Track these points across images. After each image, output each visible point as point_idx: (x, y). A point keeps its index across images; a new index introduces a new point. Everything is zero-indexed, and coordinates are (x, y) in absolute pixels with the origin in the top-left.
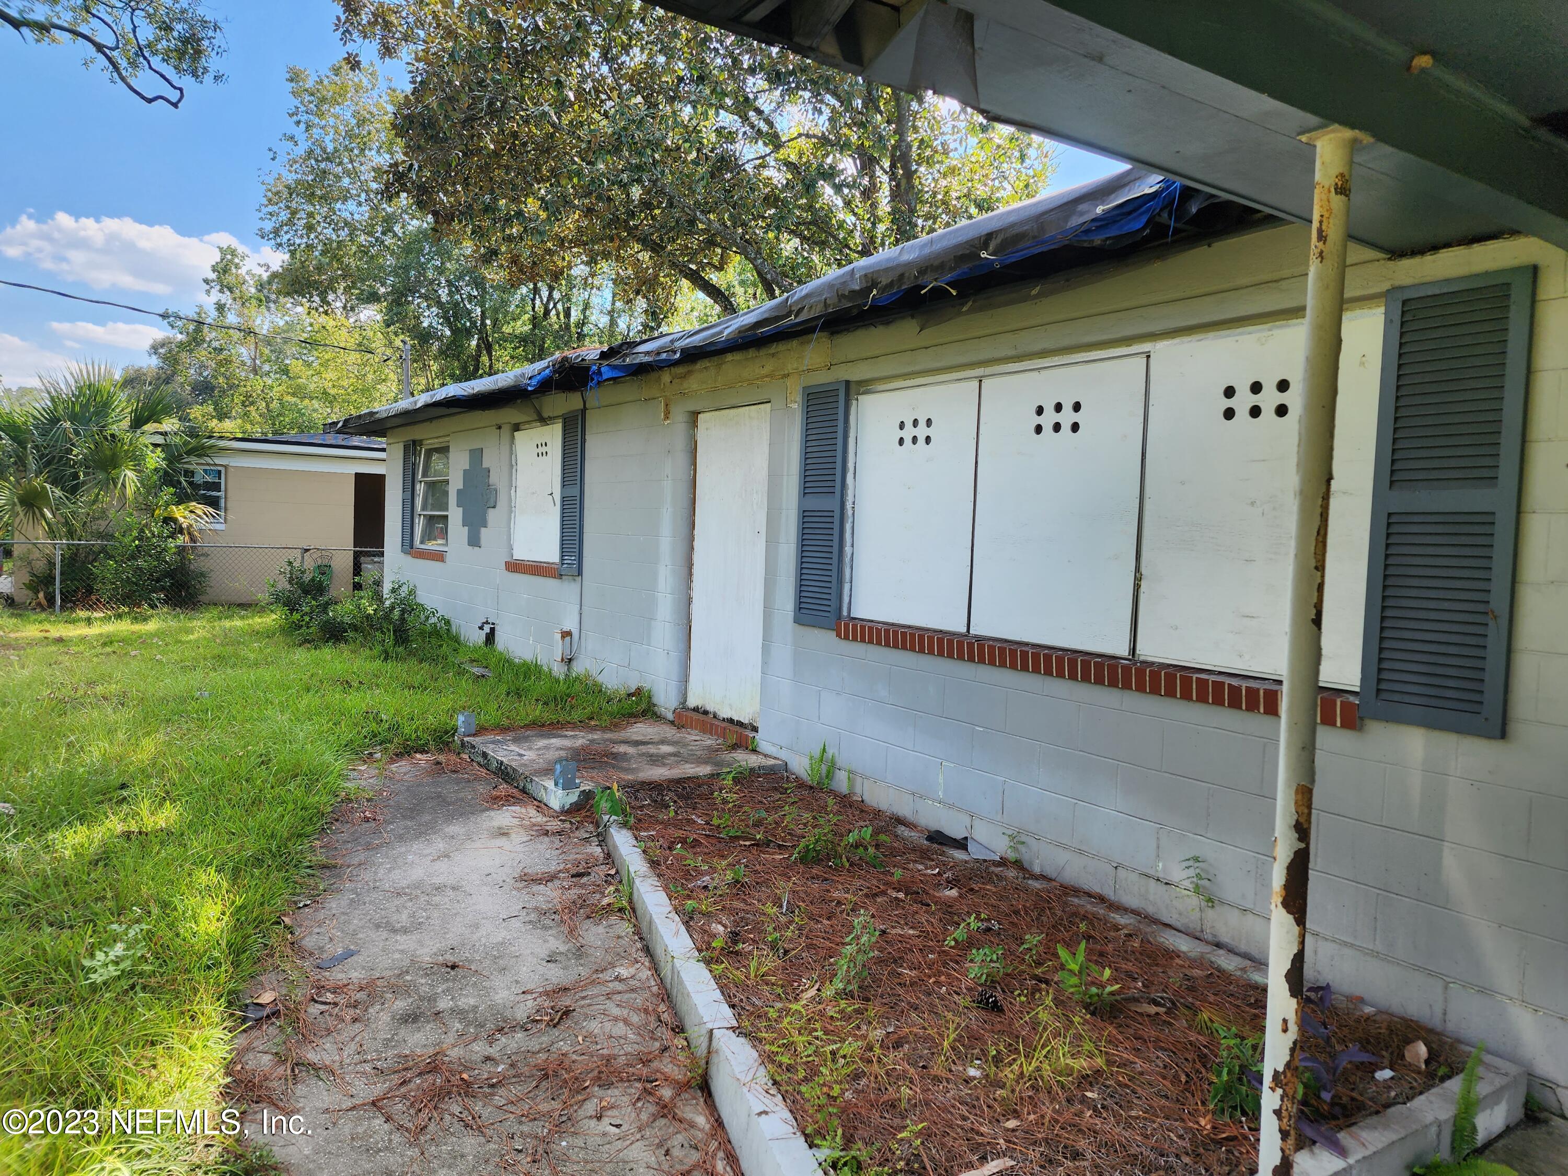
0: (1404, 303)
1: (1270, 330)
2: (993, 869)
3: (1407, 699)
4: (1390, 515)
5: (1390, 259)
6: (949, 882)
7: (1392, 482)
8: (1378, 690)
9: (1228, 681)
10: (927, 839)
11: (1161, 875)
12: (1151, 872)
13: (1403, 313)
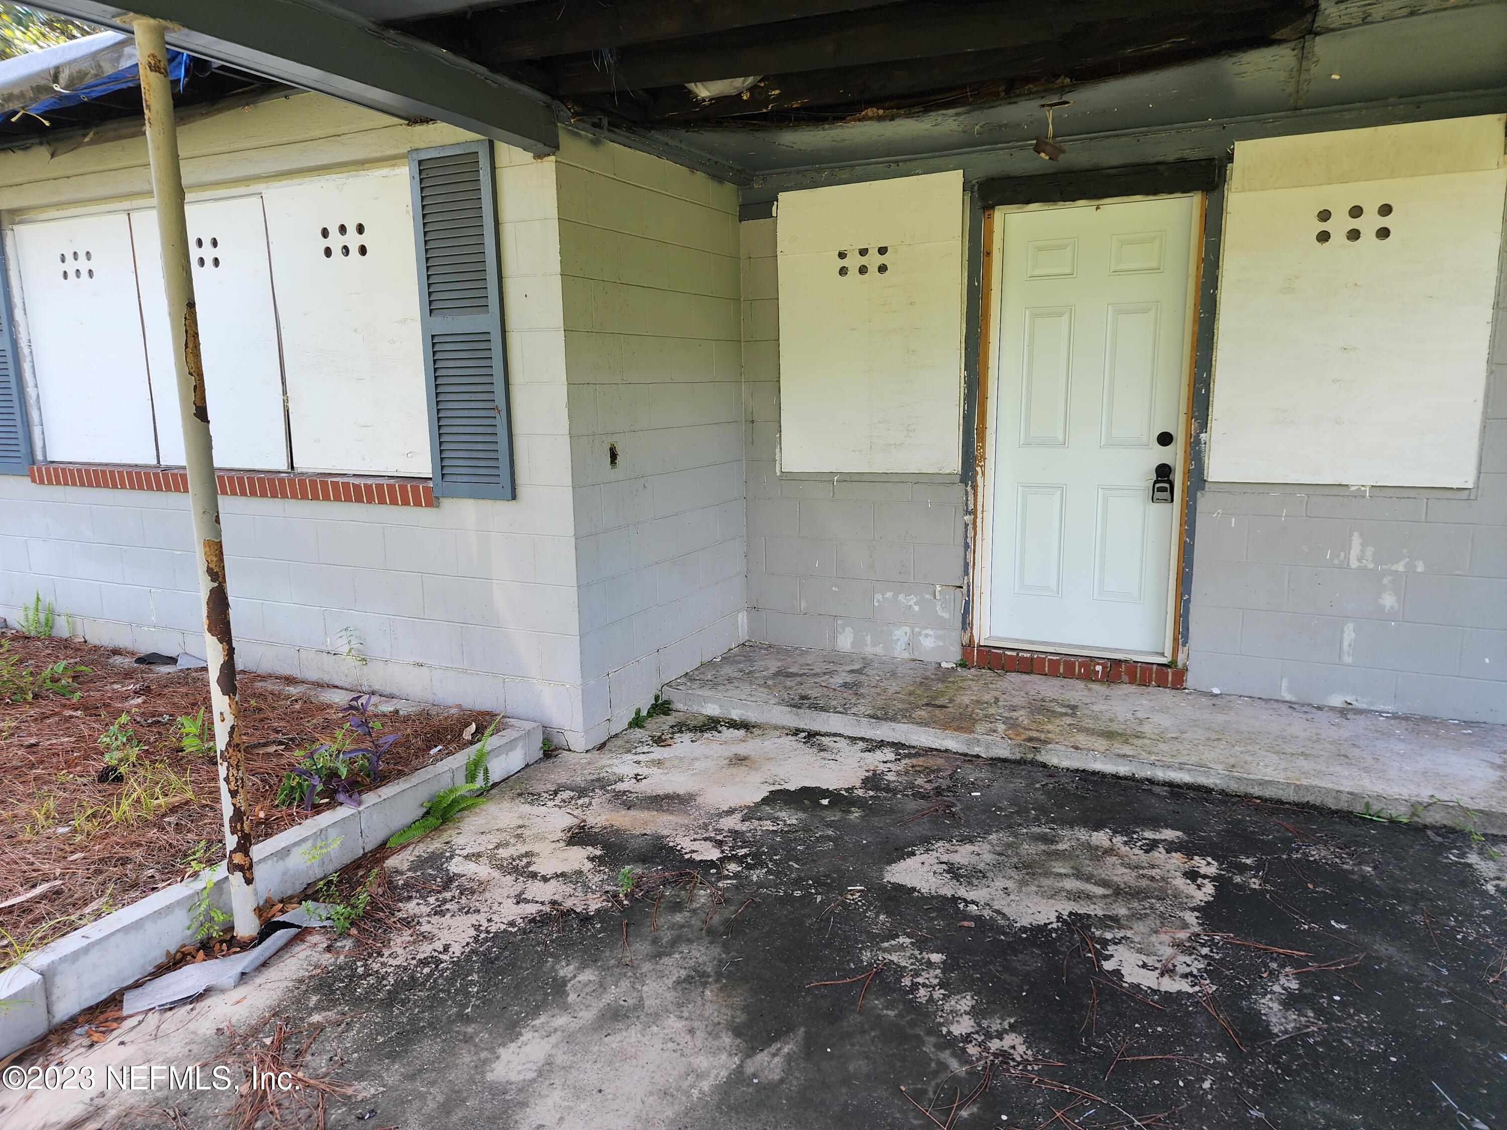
0: (420, 162)
1: (347, 179)
2: (194, 674)
3: (460, 479)
4: (433, 336)
5: (408, 125)
6: (136, 693)
7: (431, 311)
8: (443, 475)
9: (352, 481)
10: (136, 662)
11: (329, 649)
12: (323, 648)
13: (420, 171)
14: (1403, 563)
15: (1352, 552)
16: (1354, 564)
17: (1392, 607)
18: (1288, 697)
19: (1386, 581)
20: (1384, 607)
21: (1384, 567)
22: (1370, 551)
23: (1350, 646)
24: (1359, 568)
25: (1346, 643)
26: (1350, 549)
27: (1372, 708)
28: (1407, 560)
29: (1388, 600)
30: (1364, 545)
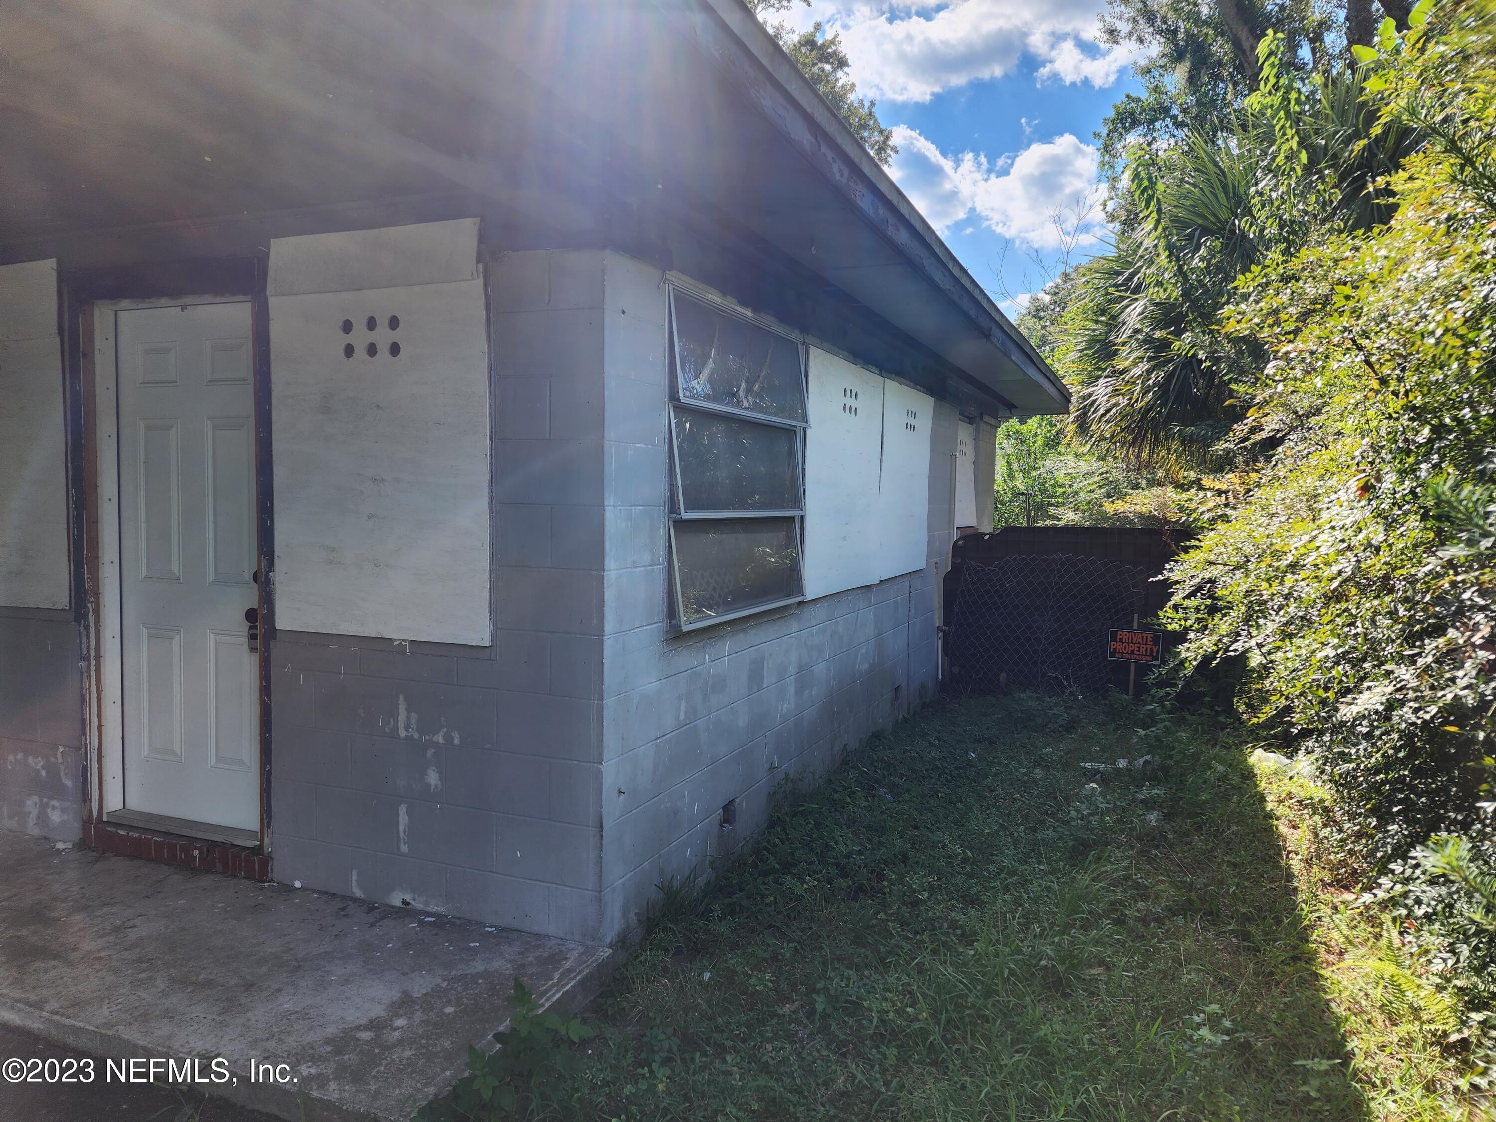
14: (442, 733)
15: (400, 718)
16: (403, 733)
17: (436, 786)
18: (358, 893)
19: (430, 753)
20: (430, 785)
21: (427, 737)
22: (414, 716)
23: (405, 832)
24: (407, 737)
25: (402, 828)
26: (398, 714)
27: (429, 909)
28: (445, 729)
29: (433, 778)
30: (408, 710)
